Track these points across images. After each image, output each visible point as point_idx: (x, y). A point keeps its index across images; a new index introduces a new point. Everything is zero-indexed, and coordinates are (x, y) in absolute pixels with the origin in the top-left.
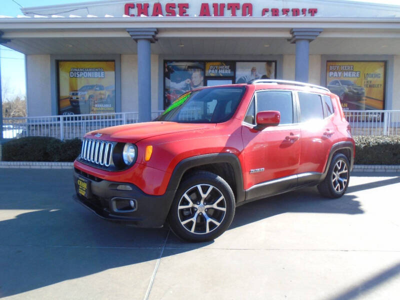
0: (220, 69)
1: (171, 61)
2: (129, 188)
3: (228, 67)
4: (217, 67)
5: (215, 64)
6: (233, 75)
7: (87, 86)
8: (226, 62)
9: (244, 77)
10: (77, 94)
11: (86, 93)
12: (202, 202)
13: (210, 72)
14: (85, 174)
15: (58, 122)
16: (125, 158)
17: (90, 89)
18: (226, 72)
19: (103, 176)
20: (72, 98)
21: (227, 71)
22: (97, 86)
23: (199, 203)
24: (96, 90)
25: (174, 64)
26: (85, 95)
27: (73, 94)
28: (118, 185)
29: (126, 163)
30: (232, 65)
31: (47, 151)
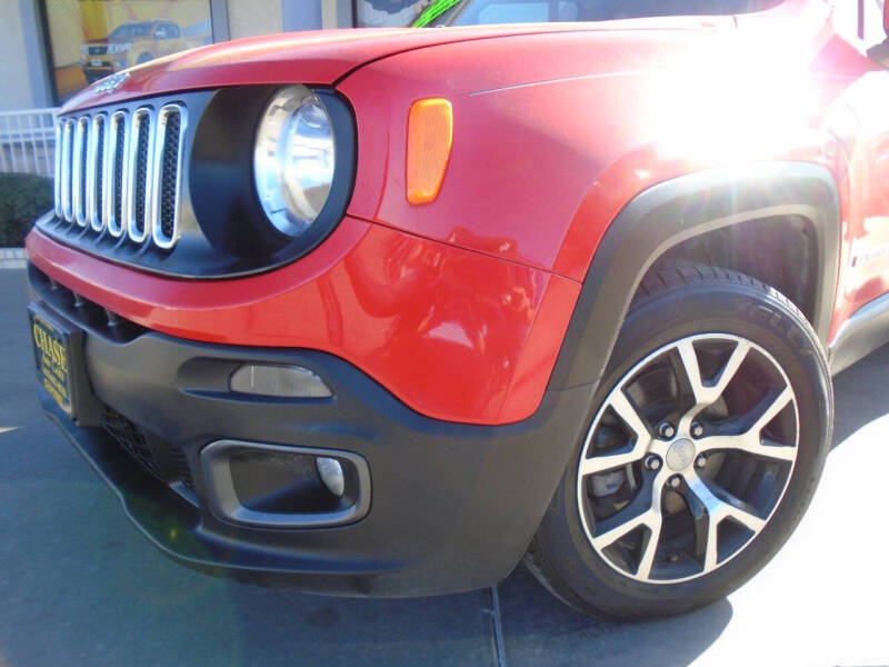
2: (308, 383)
7: (130, 27)
10: (103, 51)
11: (128, 46)
12: (685, 424)
14: (65, 295)
15: (49, 129)
16: (268, 196)
17: (138, 35)
19: (144, 310)
20: (89, 65)
22: (161, 26)
23: (669, 432)
24: (156, 38)
26: (126, 52)
27: (92, 52)
28: (242, 363)
29: (280, 222)
31: (18, 216)
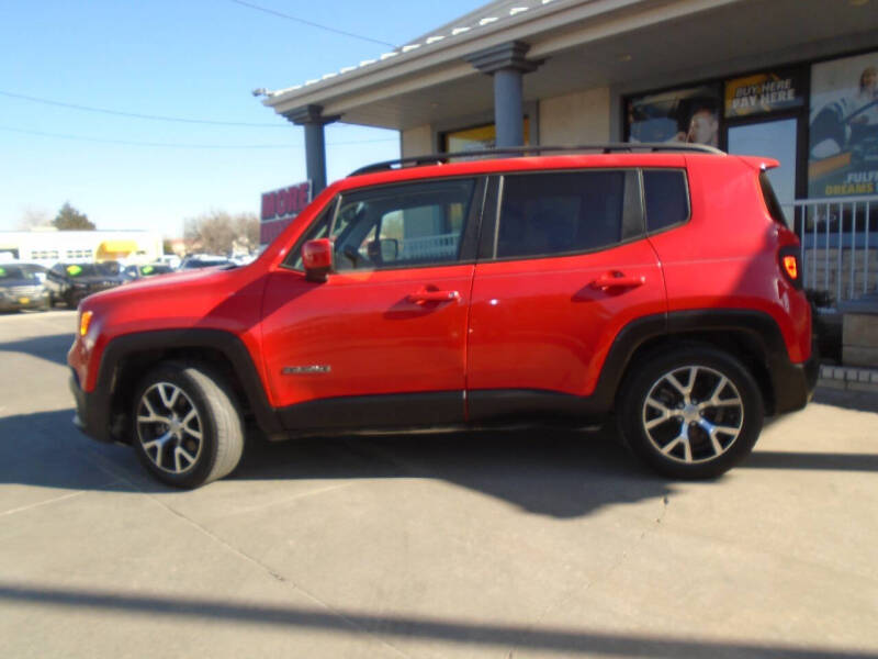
0: (765, 93)
1: (641, 95)
3: (787, 83)
4: (754, 90)
5: (747, 81)
6: (800, 102)
8: (782, 71)
9: (837, 105)
13: (739, 105)
18: (782, 97)
21: (785, 95)
25: (649, 100)
30: (799, 75)
